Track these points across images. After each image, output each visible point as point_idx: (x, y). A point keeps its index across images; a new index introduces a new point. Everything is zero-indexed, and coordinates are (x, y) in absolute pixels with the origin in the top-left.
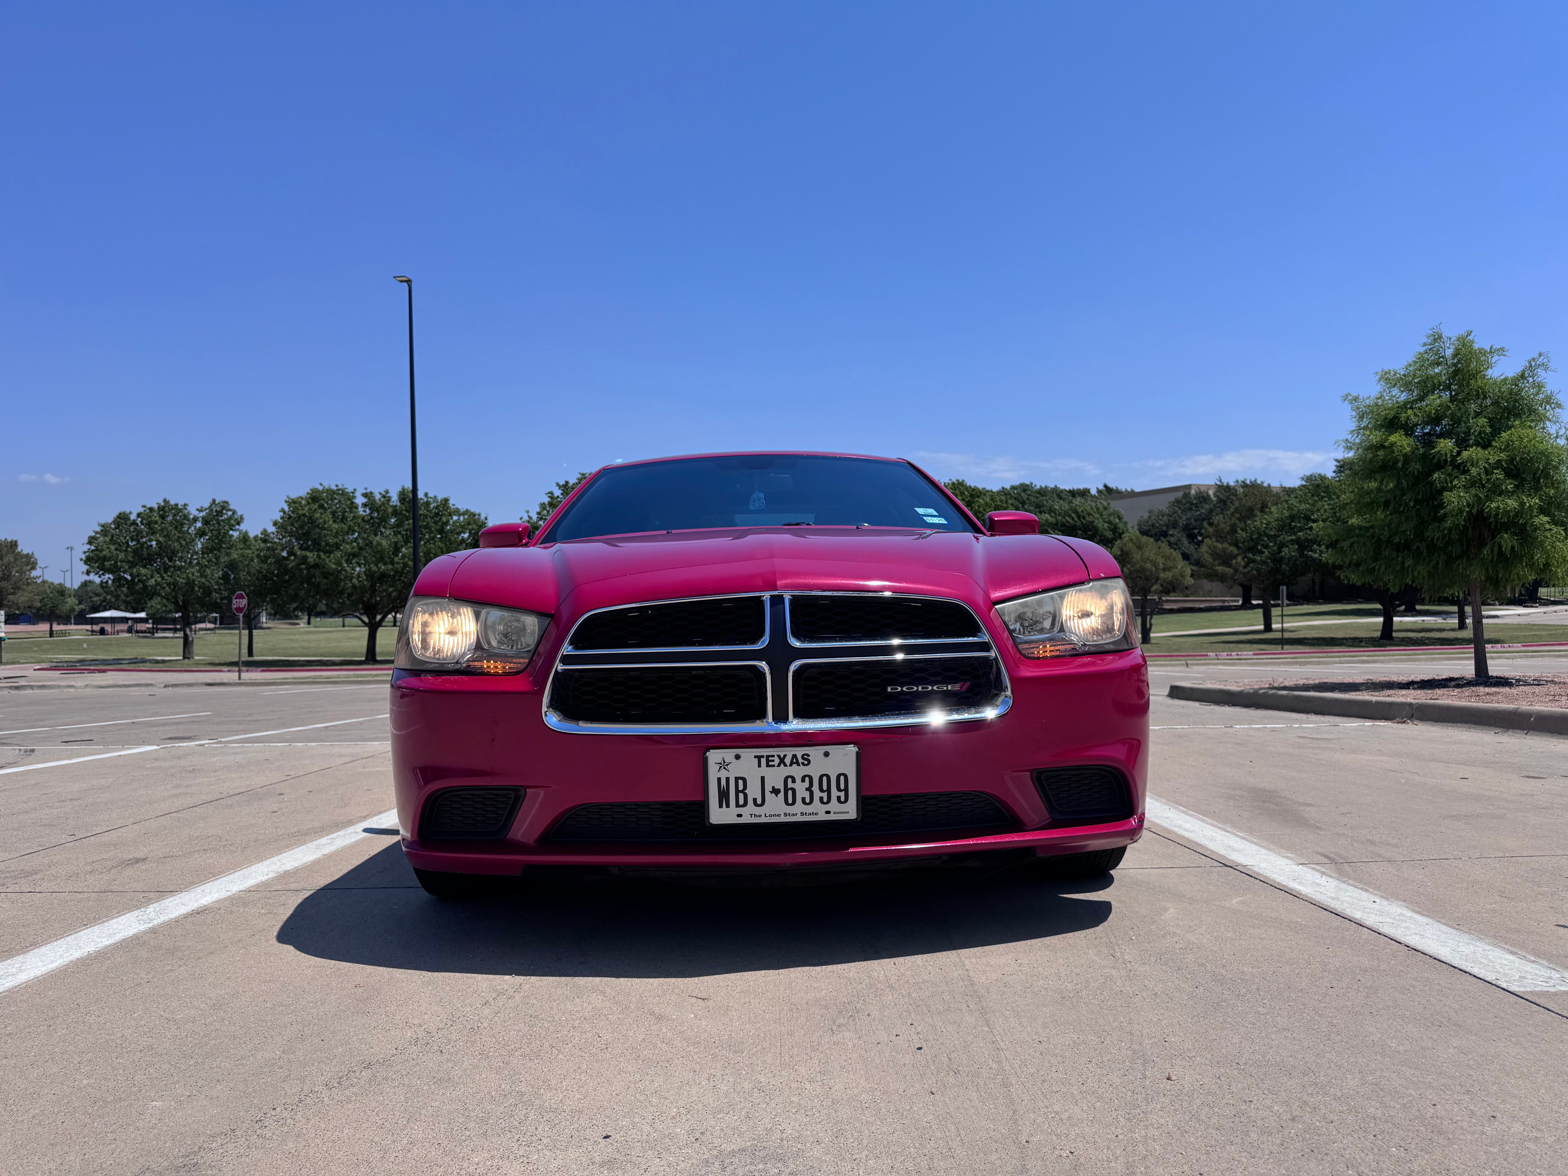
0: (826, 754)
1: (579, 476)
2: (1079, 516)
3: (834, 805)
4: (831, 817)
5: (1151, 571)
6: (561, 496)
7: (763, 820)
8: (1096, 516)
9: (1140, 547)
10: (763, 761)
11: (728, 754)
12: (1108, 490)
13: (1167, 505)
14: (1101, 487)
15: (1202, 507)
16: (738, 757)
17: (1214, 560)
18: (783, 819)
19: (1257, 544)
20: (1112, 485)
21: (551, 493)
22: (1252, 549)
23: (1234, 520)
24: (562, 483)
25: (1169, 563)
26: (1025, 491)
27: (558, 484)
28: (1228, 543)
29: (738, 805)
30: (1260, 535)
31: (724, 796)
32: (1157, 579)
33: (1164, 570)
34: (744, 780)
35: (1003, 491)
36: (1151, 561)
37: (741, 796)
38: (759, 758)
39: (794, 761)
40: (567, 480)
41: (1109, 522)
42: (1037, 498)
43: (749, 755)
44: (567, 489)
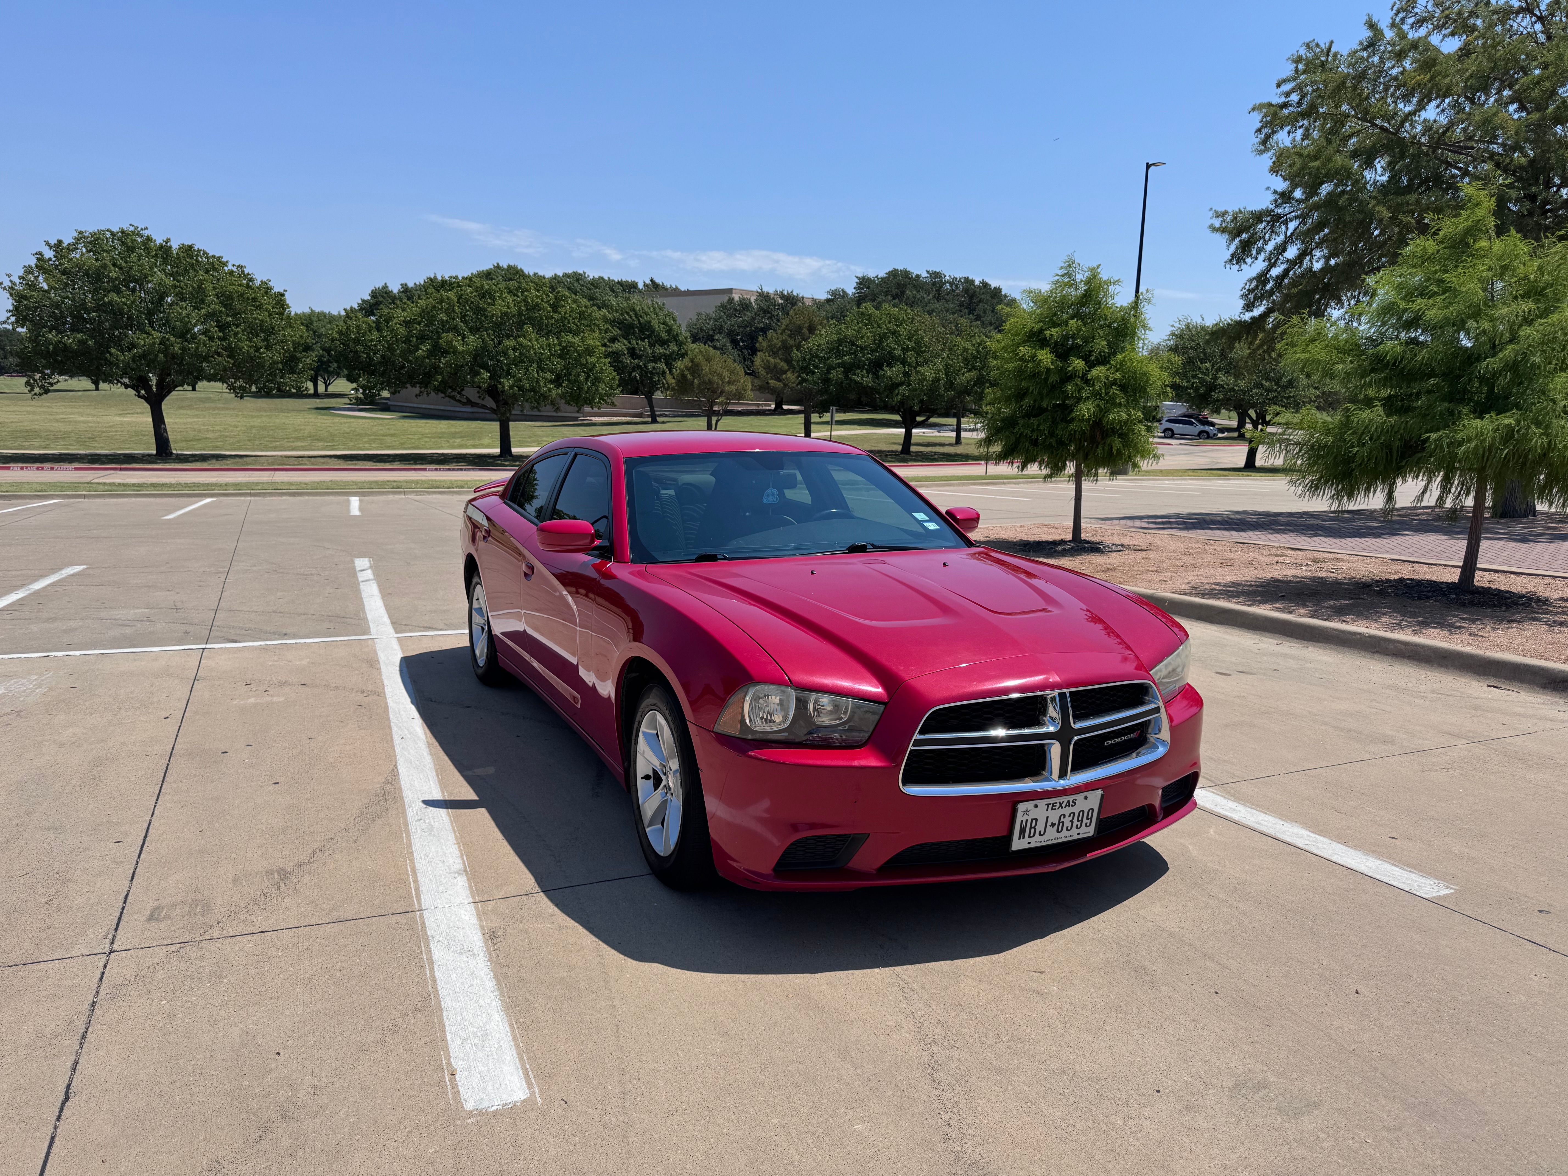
0: (1086, 798)
1: (76, 234)
2: (636, 315)
3: (1084, 829)
4: (1081, 836)
5: (718, 384)
6: (54, 259)
7: (1043, 844)
8: (653, 316)
9: (708, 360)
10: (1050, 806)
11: (1029, 805)
12: (654, 287)
13: (714, 310)
14: (648, 282)
15: (745, 314)
16: (1036, 806)
17: (767, 373)
18: (1054, 842)
19: (809, 364)
20: (658, 281)
21: (40, 253)
22: (805, 369)
23: (784, 337)
24: (53, 242)
25: (733, 378)
26: (578, 280)
27: (48, 244)
28: (780, 359)
29: (1029, 837)
30: (812, 356)
31: (1022, 831)
32: (722, 392)
33: (729, 382)
34: (1036, 820)
35: (555, 279)
36: (718, 375)
37: (1033, 830)
38: (1048, 805)
39: (1068, 805)
40: (60, 238)
41: (664, 323)
42: (590, 289)
43: (1042, 803)
44: (61, 250)
